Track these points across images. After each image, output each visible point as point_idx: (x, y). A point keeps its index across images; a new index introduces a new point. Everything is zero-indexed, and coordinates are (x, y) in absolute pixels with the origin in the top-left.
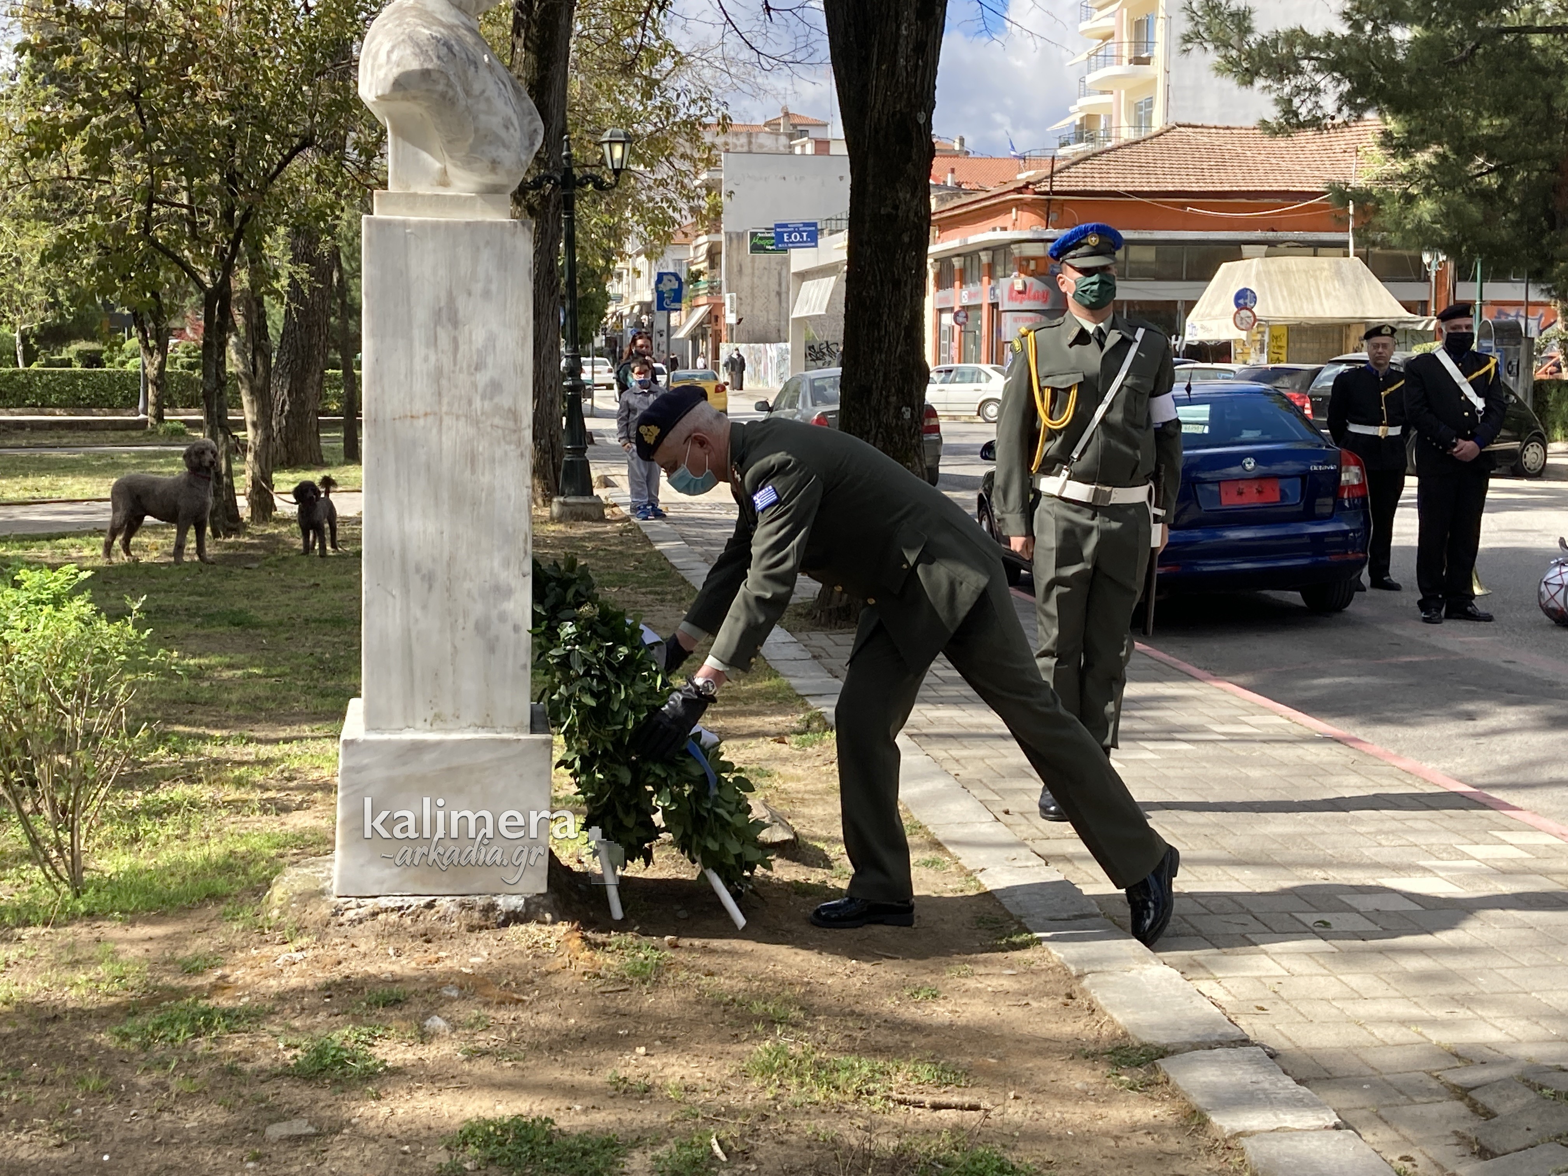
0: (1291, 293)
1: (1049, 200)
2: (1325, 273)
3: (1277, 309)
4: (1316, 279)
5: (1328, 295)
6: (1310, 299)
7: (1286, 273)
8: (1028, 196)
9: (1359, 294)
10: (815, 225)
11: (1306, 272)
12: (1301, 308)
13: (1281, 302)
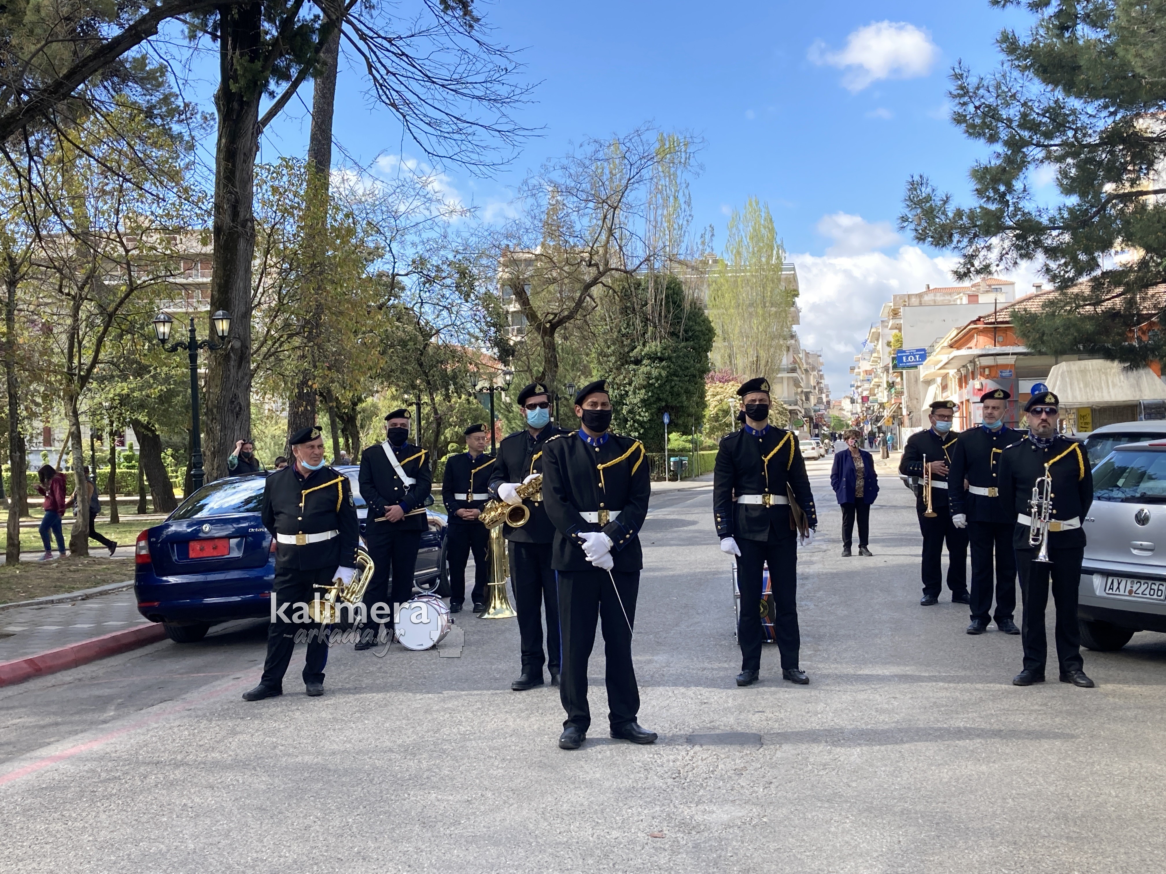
0: (1086, 385)
1: (995, 328)
2: (1113, 371)
3: (1074, 397)
4: (1106, 374)
5: (1114, 385)
6: (1100, 388)
7: (1083, 372)
8: (980, 326)
9: (1138, 384)
10: (924, 350)
11: (1099, 370)
12: (1093, 396)
13: (1078, 392)
